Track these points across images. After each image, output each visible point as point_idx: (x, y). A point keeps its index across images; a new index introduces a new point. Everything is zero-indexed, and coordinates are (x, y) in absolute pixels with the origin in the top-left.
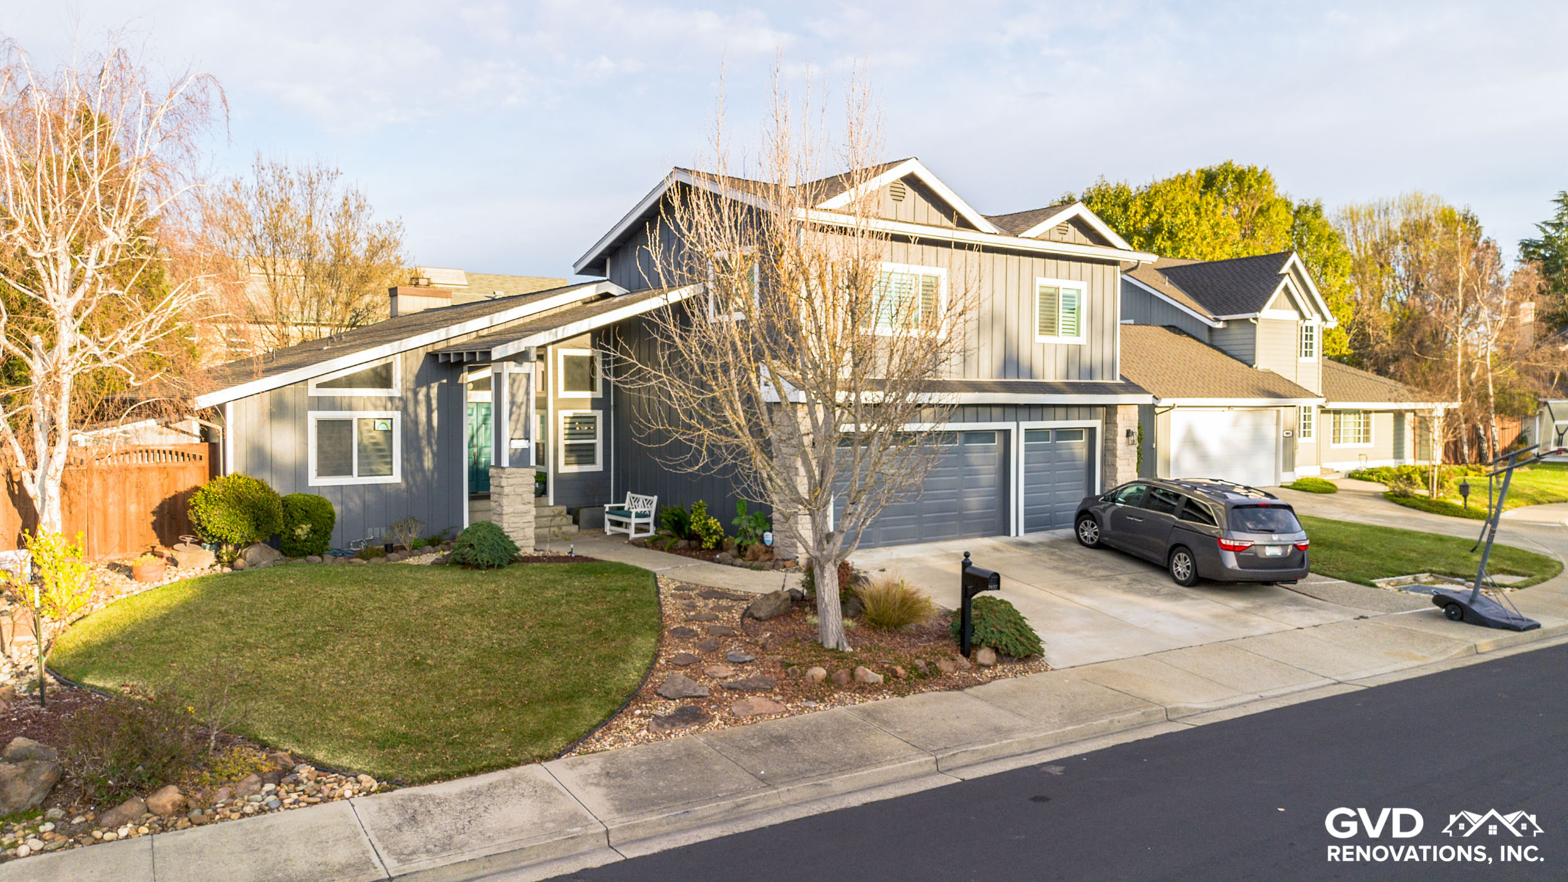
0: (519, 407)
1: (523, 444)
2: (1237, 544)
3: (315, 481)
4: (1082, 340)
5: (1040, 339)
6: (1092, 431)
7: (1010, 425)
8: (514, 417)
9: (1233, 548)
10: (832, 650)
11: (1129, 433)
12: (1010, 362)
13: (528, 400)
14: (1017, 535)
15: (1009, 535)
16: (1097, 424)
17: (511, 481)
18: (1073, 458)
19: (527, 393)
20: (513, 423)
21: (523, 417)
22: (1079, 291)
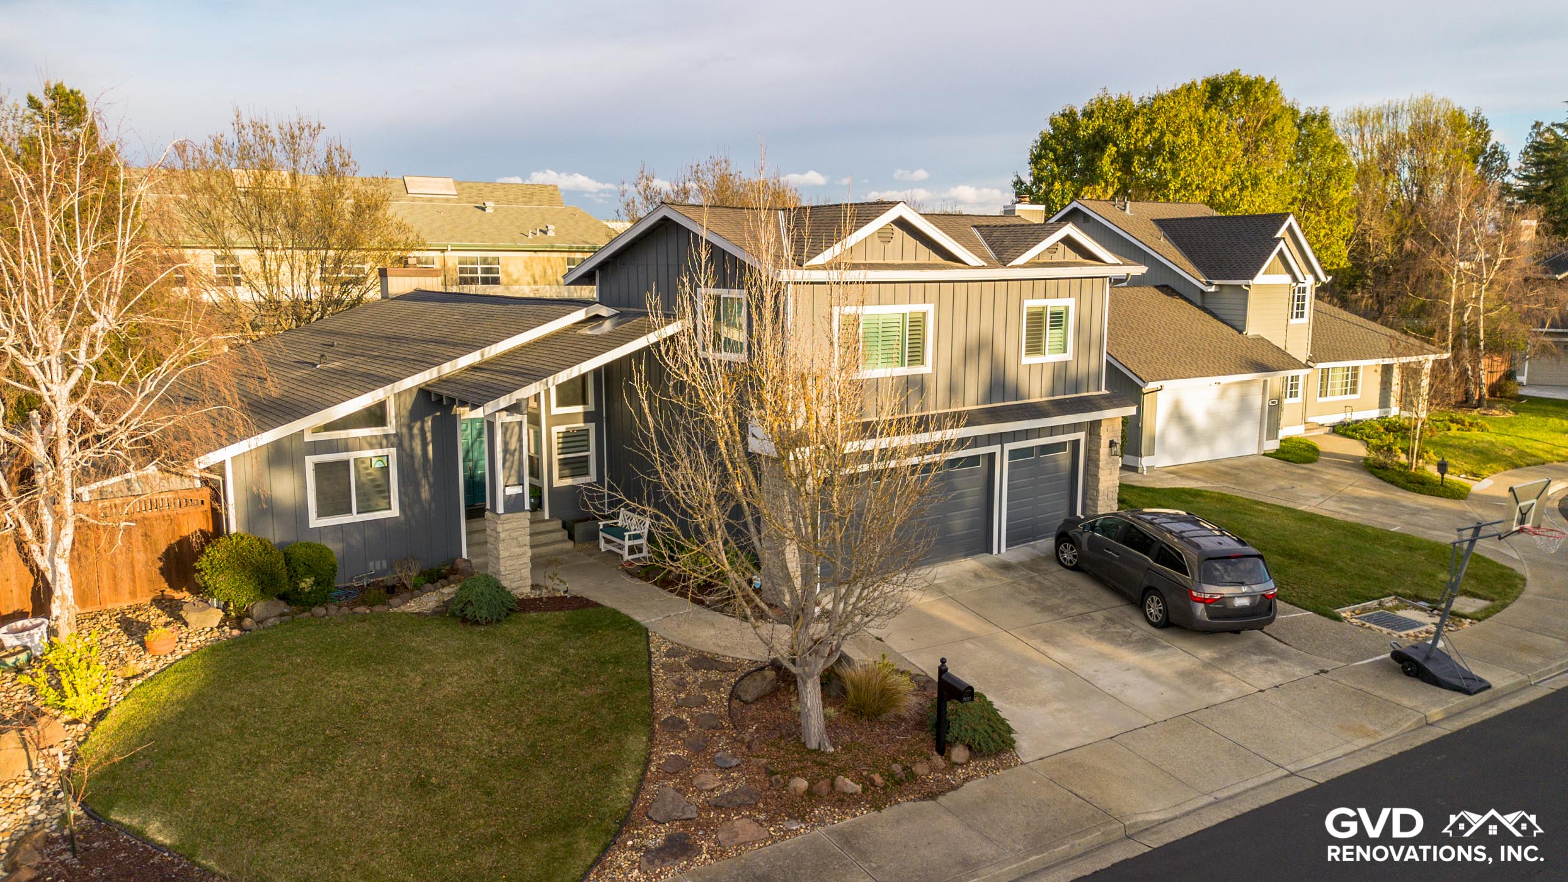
0: (513, 454)
1: (517, 490)
2: (1207, 596)
3: (315, 522)
4: (1069, 356)
5: (1027, 360)
6: (1076, 443)
7: (995, 448)
8: (508, 464)
9: (1203, 601)
10: (815, 751)
11: (1112, 444)
12: (998, 386)
13: (521, 446)
14: (999, 551)
15: (991, 553)
16: (1081, 436)
17: (506, 527)
18: (1057, 469)
19: (520, 440)
20: (507, 471)
21: (516, 463)
22: (1067, 308)
